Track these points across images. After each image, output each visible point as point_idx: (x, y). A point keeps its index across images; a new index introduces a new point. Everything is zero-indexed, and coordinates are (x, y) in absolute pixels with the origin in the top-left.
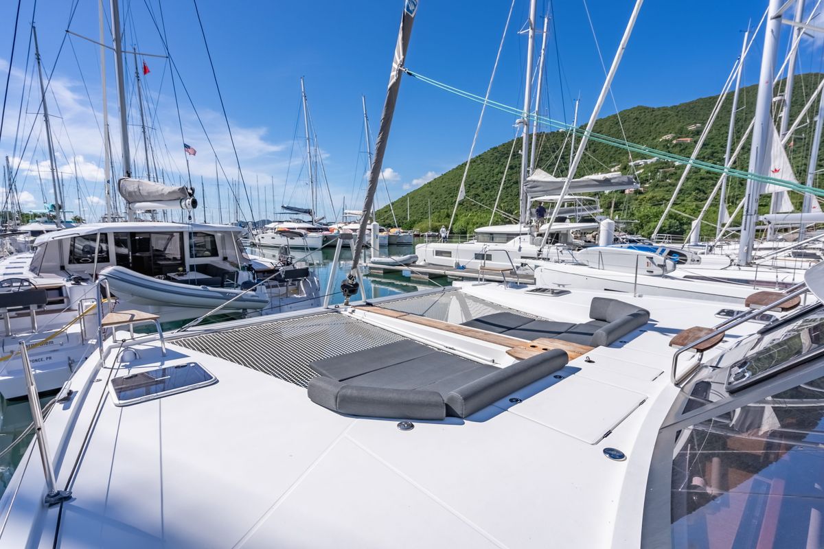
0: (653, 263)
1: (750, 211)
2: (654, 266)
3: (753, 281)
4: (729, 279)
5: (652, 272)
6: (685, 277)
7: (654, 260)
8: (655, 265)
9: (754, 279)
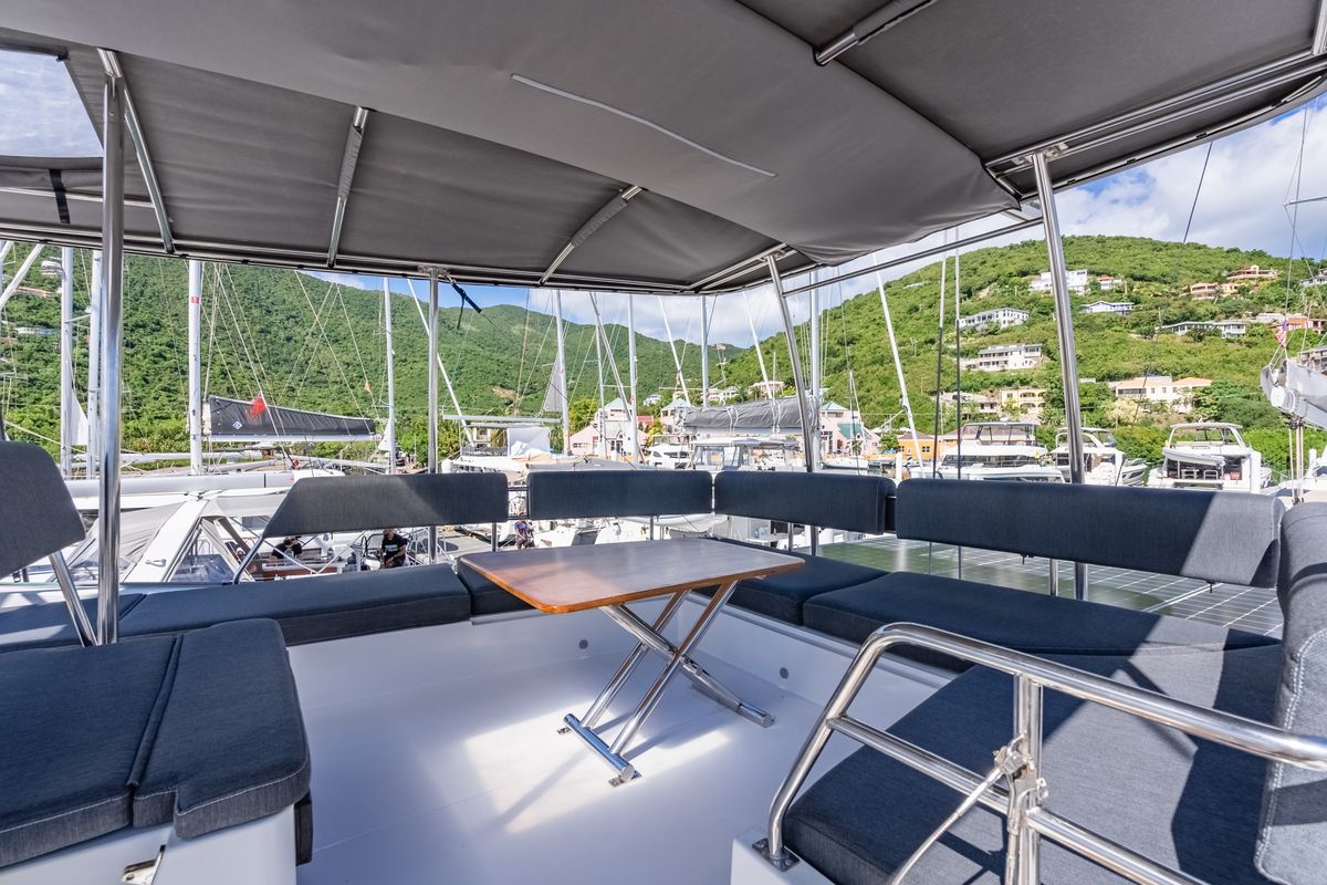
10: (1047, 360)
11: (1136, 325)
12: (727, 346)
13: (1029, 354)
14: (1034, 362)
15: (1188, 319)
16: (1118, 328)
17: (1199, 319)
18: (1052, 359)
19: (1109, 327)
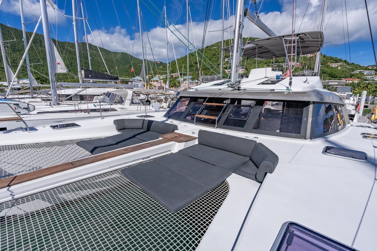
0: (20, 107)
1: (53, 80)
2: (20, 109)
3: (74, 110)
4: (60, 111)
5: (20, 113)
6: (37, 113)
7: (20, 105)
8: (22, 108)
9: (75, 109)
10: (246, 71)
11: (266, 63)
12: (160, 62)
13: (242, 69)
14: (243, 72)
15: (277, 63)
16: (262, 64)
17: (279, 63)
18: (247, 71)
19: (260, 63)
